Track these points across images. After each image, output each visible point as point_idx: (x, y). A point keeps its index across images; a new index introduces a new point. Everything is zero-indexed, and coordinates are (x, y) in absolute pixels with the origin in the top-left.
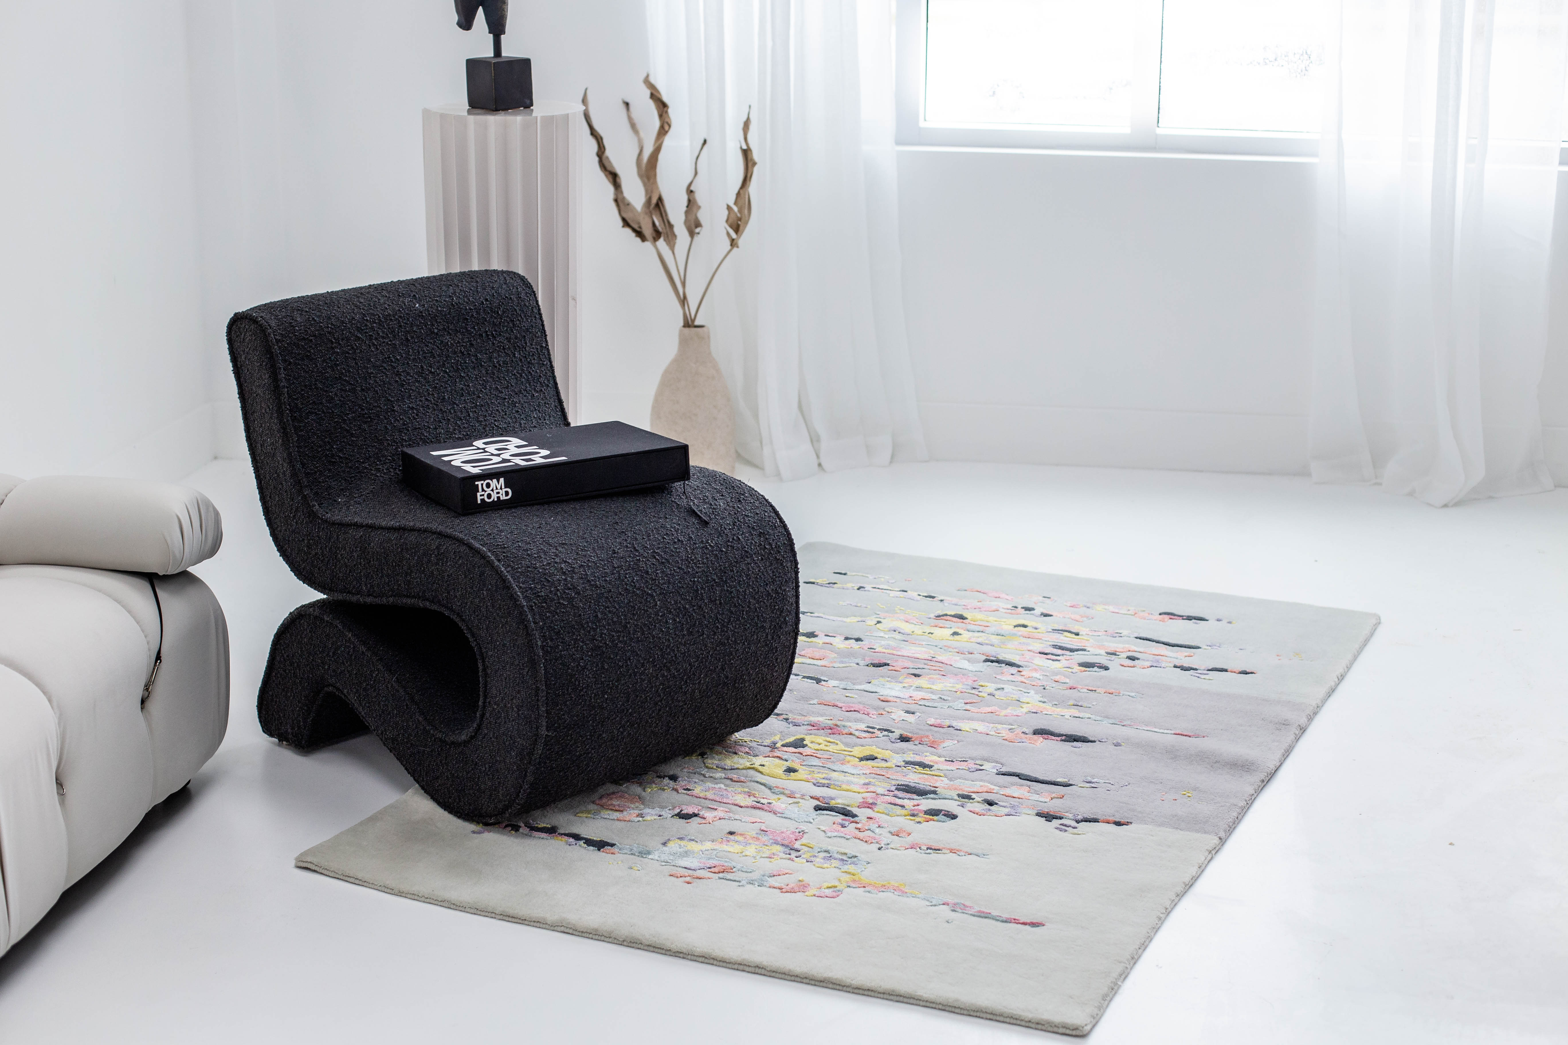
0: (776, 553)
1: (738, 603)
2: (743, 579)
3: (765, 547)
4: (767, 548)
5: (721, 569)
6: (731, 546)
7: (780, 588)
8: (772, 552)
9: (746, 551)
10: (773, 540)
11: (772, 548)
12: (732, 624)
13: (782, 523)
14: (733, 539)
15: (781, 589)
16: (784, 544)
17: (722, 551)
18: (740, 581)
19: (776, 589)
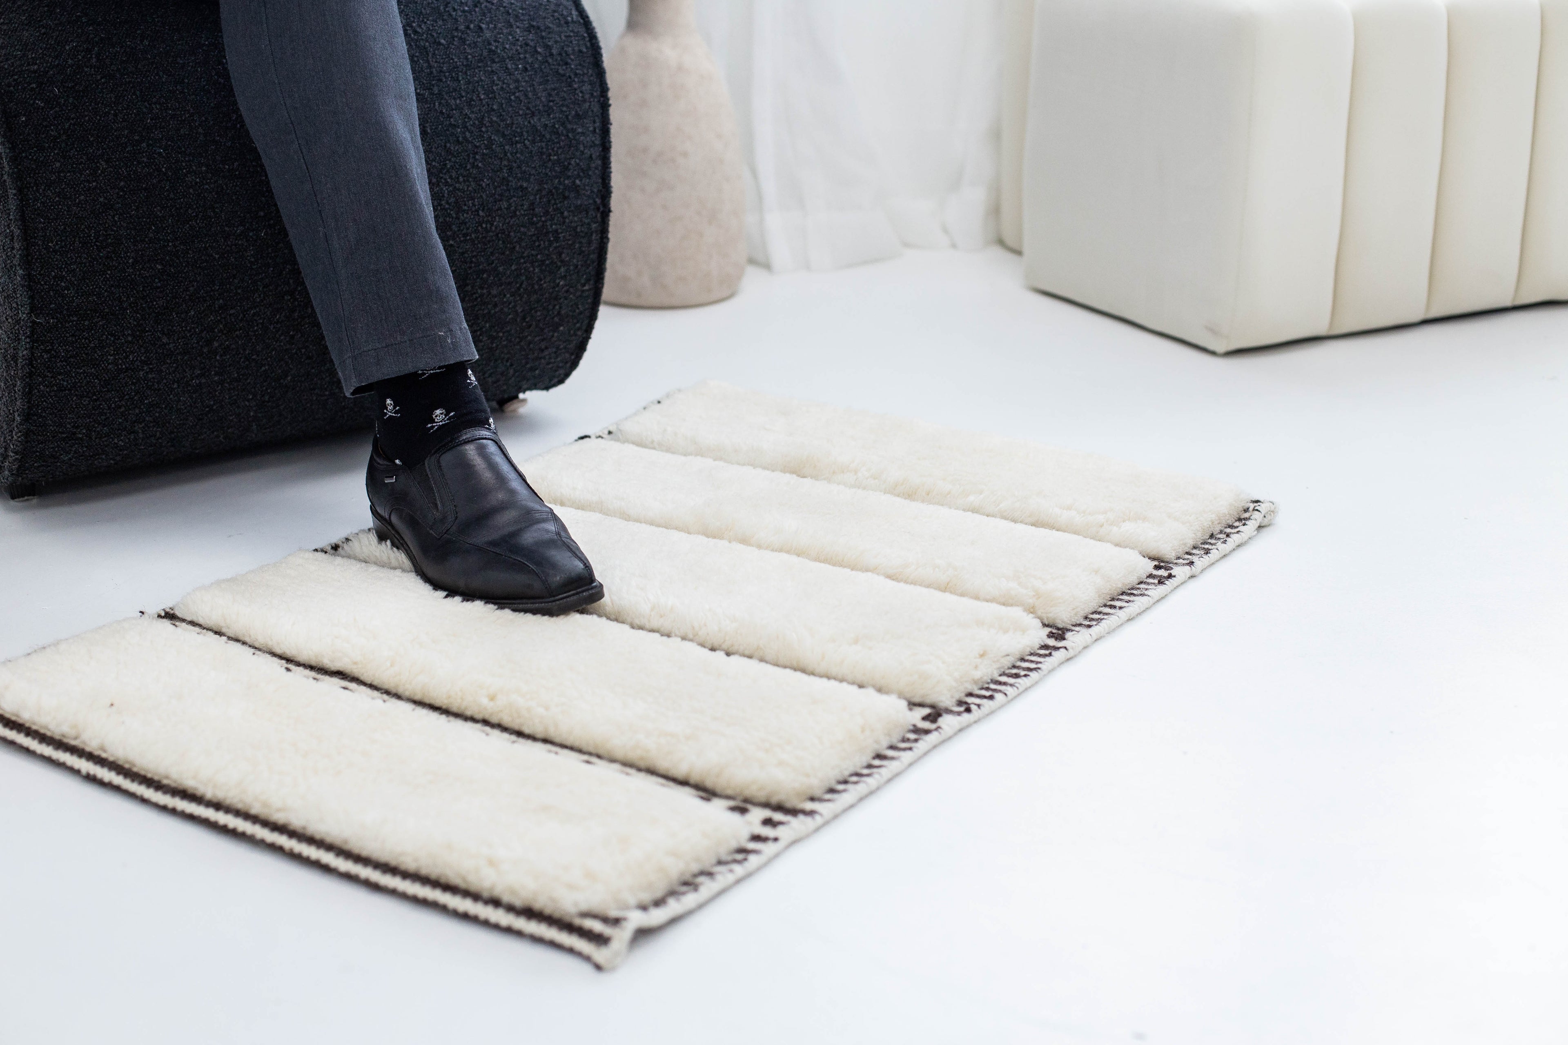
0: (559, 65)
1: (465, 138)
2: (478, 96)
3: (536, 51)
4: (539, 53)
5: (432, 73)
6: (461, 38)
7: (563, 124)
8: (550, 61)
9: (490, 51)
10: (556, 42)
11: (551, 55)
12: (448, 171)
13: (583, 19)
14: (468, 27)
15: (565, 127)
16: (580, 51)
17: (440, 44)
18: (472, 100)
19: (553, 126)
